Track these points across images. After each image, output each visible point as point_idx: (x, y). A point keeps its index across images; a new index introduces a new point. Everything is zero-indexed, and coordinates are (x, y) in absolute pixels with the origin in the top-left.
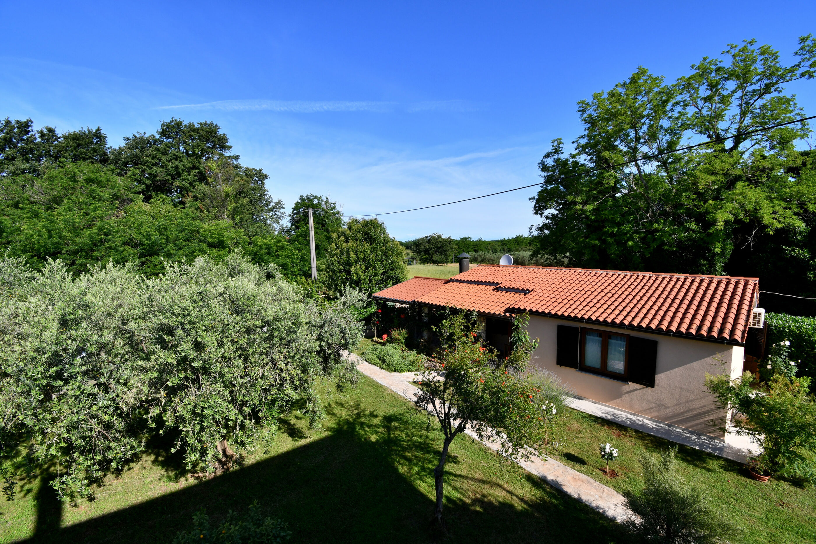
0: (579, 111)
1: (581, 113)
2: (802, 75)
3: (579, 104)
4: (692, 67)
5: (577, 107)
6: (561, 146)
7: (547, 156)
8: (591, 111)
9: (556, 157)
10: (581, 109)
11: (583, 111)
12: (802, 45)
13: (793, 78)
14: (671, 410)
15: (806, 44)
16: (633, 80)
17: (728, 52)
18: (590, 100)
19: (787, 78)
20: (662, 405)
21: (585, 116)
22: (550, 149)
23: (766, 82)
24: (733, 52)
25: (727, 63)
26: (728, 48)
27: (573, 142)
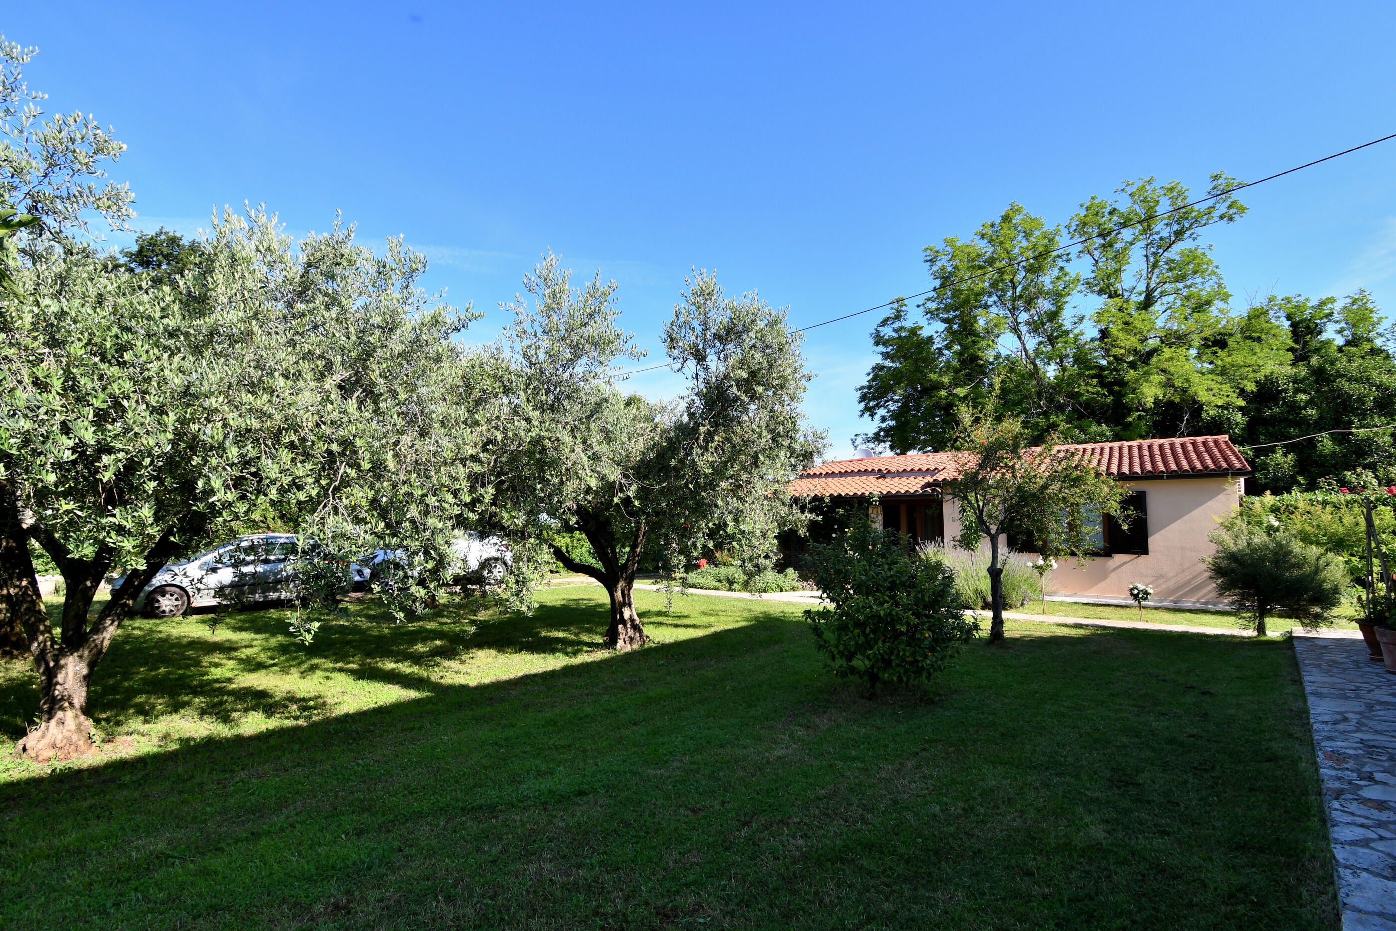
0: (927, 261)
1: (929, 264)
2: (1221, 218)
3: (925, 251)
4: (1081, 206)
5: (922, 256)
6: (904, 308)
7: (884, 323)
8: (943, 262)
9: (897, 325)
10: (929, 258)
11: (932, 261)
12: (1214, 182)
13: (1210, 222)
14: (1173, 581)
15: (1219, 182)
16: (1006, 219)
17: (1123, 190)
18: (940, 246)
19: (1203, 222)
20: (1162, 577)
21: (935, 268)
22: (888, 312)
23: (1175, 227)
24: (1129, 190)
25: (1124, 205)
26: (1123, 186)
27: (918, 306)
